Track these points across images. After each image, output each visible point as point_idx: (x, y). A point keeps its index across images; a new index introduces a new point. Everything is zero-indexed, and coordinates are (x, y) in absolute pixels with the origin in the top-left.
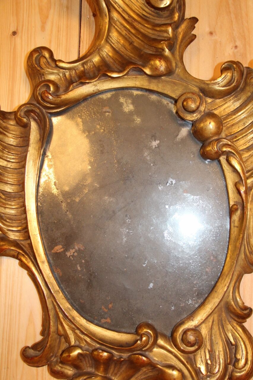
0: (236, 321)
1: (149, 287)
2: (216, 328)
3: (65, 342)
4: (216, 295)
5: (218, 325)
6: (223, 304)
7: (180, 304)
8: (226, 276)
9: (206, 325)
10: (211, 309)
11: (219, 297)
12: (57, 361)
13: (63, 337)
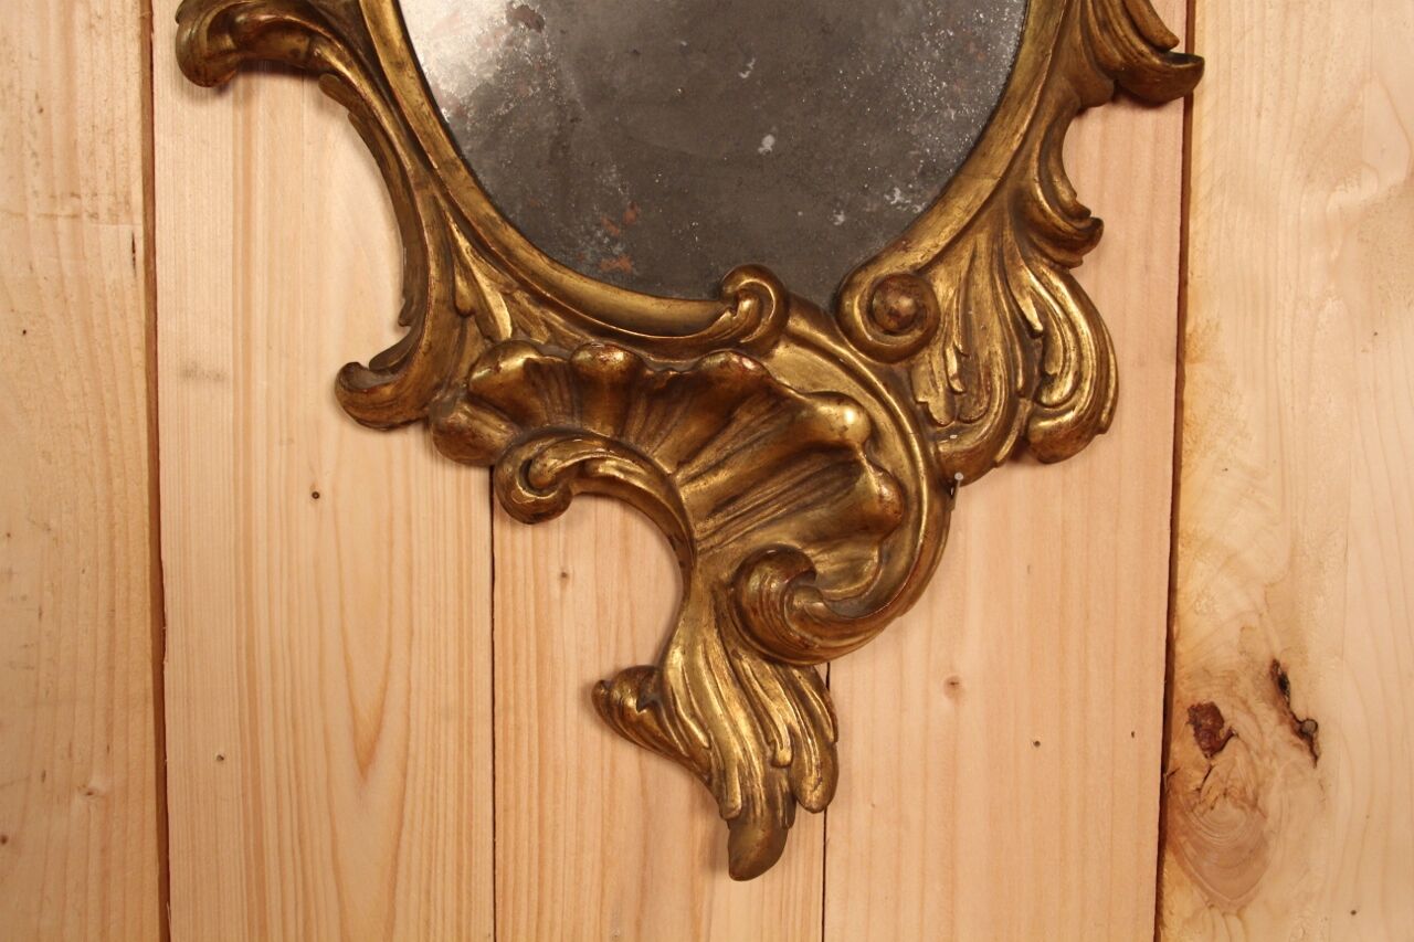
0: (1046, 256)
1: (761, 150)
2: (982, 281)
3: (480, 338)
4: (984, 166)
5: (991, 269)
6: (1005, 199)
7: (865, 205)
8: (1019, 103)
9: (950, 268)
10: (967, 211)
11: (996, 172)
12: (454, 399)
13: (472, 319)
